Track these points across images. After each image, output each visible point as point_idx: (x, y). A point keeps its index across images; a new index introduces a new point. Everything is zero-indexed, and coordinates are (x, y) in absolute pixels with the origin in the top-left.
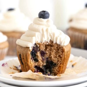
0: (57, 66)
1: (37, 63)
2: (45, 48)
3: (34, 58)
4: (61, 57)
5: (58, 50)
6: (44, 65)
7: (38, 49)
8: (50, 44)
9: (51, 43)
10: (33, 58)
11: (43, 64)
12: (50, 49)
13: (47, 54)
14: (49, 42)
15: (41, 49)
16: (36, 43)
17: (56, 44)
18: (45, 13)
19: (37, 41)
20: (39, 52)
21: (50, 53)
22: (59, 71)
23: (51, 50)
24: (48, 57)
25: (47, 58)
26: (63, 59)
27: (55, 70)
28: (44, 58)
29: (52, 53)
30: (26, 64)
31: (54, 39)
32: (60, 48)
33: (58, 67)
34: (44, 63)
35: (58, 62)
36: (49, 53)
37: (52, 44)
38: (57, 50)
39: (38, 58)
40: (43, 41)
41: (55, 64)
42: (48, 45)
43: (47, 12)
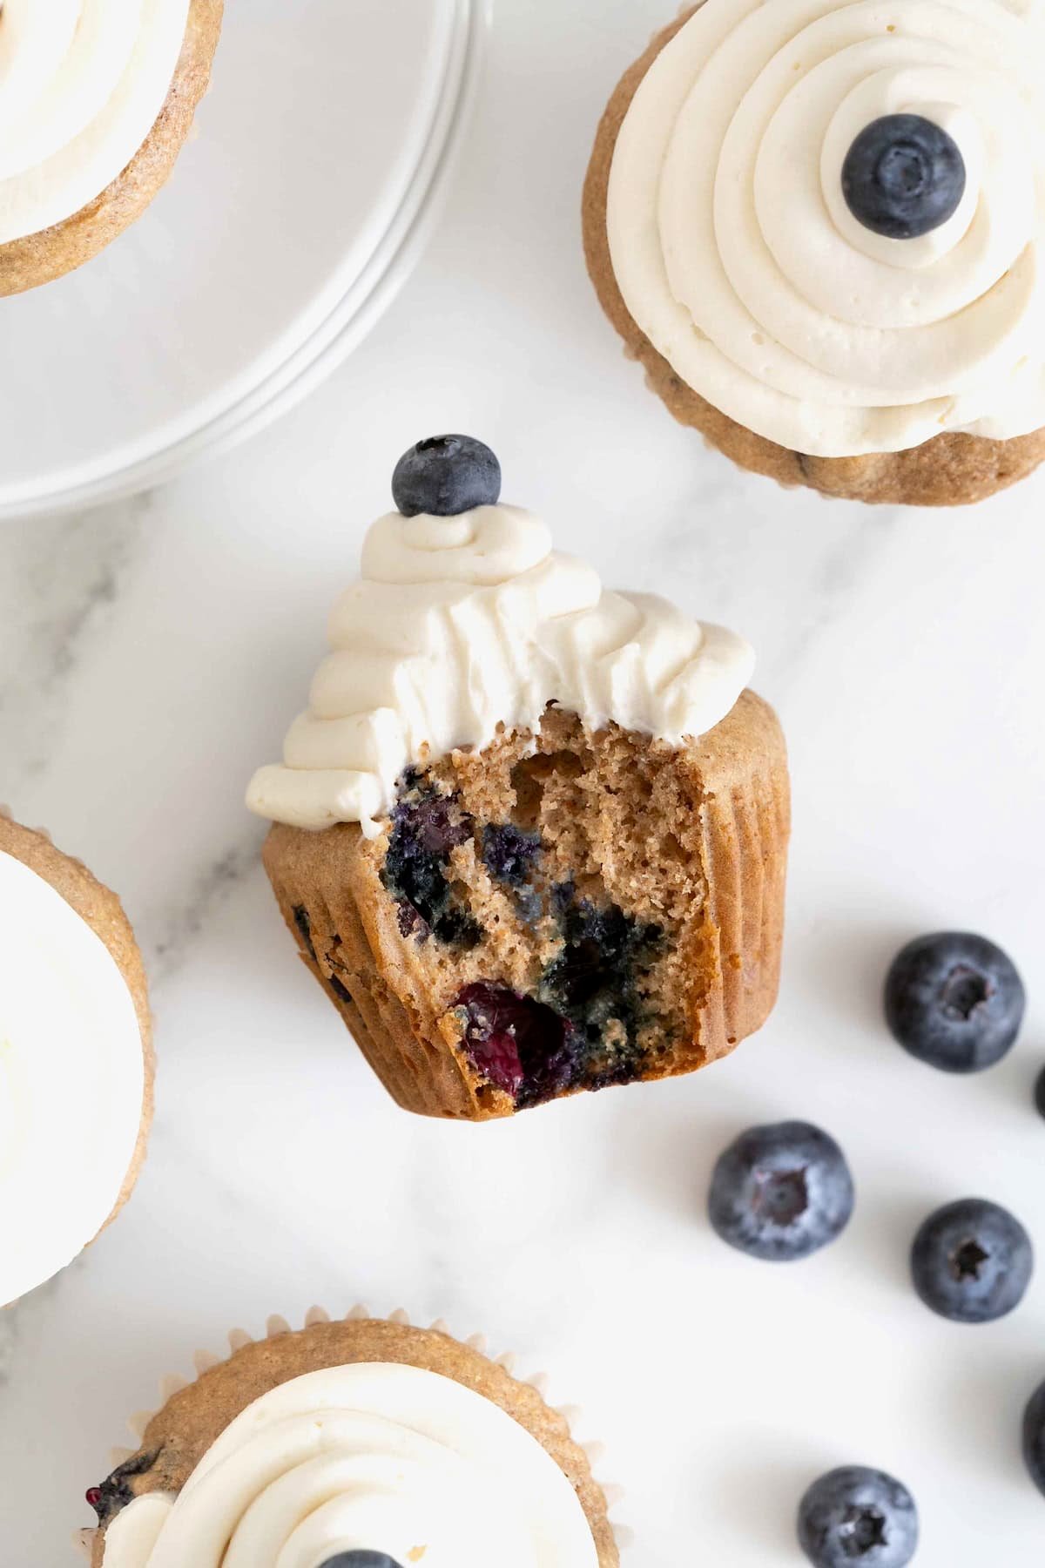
0: (672, 949)
1: (479, 953)
2: (511, 798)
3: (436, 916)
4: (688, 847)
5: (647, 789)
6: (544, 960)
7: (454, 821)
8: (560, 745)
9: (568, 736)
10: (427, 916)
11: (535, 959)
12: (569, 793)
13: (549, 847)
14: (537, 729)
15: (483, 816)
16: (419, 762)
17: (616, 735)
18: (450, 453)
19: (417, 745)
20: (470, 843)
21: (581, 834)
22: (702, 994)
23: (576, 803)
24: (563, 878)
25: (564, 893)
26: (707, 862)
27: (666, 989)
28: (526, 891)
29: (591, 835)
30: (375, 989)
31: (577, 694)
32: (655, 767)
33: (686, 958)
34: (538, 945)
35: (669, 906)
36: (569, 837)
37: (574, 746)
38: (636, 796)
39: (468, 908)
40: (478, 728)
41: (653, 931)
42: (542, 762)
43: (470, 442)
